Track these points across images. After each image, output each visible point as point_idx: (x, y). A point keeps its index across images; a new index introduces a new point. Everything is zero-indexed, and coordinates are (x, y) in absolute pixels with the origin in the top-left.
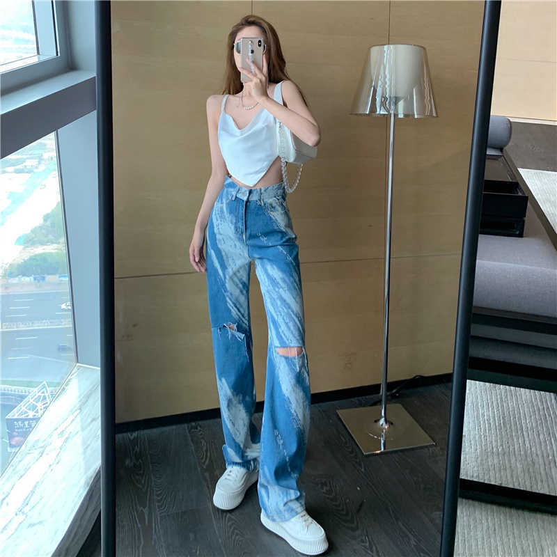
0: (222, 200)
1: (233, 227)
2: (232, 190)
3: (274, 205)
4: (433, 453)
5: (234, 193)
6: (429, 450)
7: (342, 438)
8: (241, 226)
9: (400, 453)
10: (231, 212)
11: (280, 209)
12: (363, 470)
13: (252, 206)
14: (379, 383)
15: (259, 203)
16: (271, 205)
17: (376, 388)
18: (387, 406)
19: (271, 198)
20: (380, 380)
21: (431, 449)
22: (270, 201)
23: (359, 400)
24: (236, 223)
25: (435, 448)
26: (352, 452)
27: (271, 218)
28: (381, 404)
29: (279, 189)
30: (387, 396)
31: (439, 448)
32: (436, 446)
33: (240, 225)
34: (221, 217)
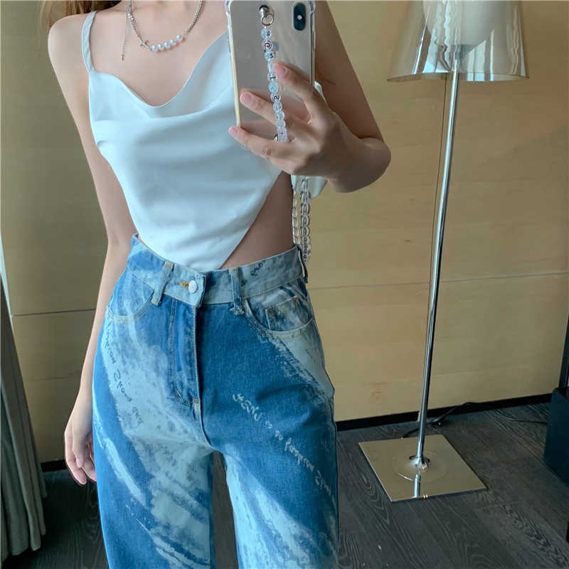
0: (120, 304)
1: (162, 383)
2: (150, 275)
3: (281, 309)
4: (483, 499)
5: (156, 286)
6: (478, 495)
7: (364, 477)
8: (187, 379)
9: (439, 499)
10: (151, 340)
11: (297, 320)
12: (388, 521)
13: (217, 320)
14: (416, 410)
15: (237, 310)
16: (273, 311)
17: (413, 416)
18: (426, 437)
19: (272, 292)
20: (418, 407)
21: (480, 495)
22: (271, 299)
23: (388, 428)
24: (170, 373)
25: (486, 493)
26: (374, 497)
27: (274, 350)
28: (418, 435)
29: (288, 264)
30: (426, 425)
31: (491, 492)
32: (487, 489)
33: (183, 376)
34: (123, 352)
